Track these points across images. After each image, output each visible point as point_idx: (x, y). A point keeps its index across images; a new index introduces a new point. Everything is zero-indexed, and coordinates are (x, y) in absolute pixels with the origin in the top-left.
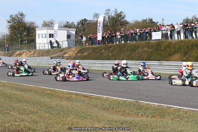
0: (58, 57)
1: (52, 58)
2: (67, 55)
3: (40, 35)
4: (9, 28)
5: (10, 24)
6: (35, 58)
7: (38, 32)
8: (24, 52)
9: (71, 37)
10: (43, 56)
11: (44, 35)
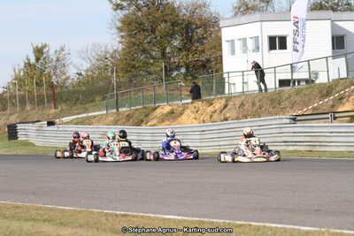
0: (317, 114)
1: (294, 120)
2: (347, 107)
3: (238, 45)
4: (120, 29)
5: (120, 14)
6: (231, 124)
7: (227, 34)
8: (185, 107)
9: (347, 42)
10: (256, 114)
11: (250, 44)
